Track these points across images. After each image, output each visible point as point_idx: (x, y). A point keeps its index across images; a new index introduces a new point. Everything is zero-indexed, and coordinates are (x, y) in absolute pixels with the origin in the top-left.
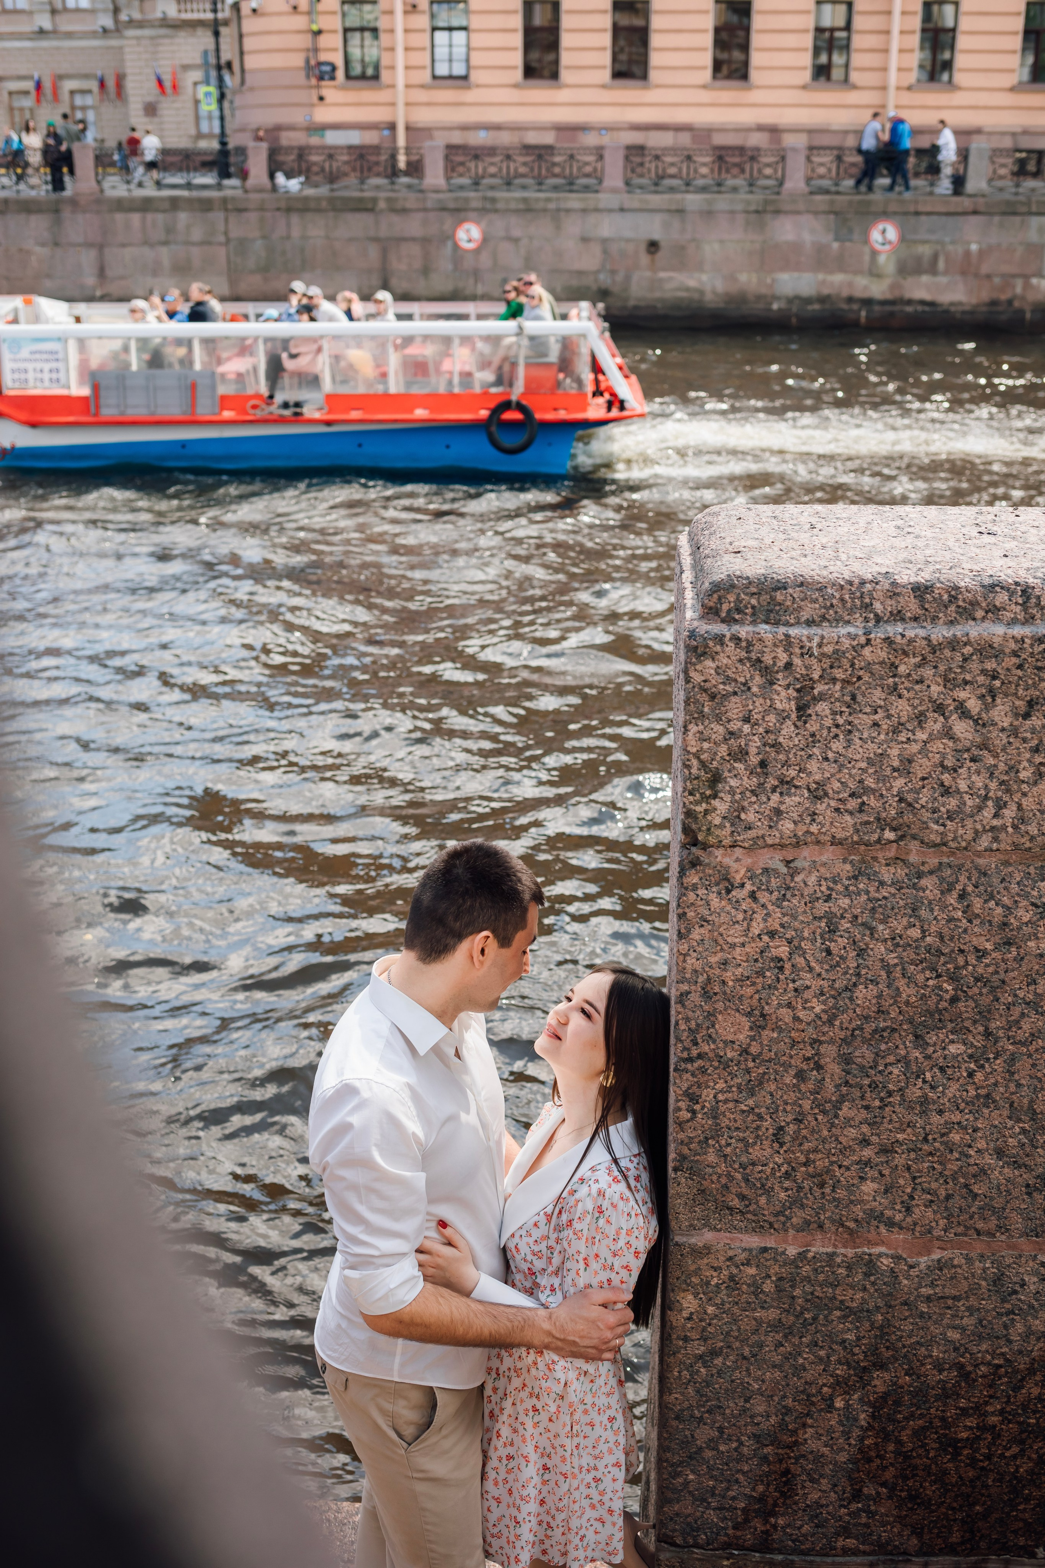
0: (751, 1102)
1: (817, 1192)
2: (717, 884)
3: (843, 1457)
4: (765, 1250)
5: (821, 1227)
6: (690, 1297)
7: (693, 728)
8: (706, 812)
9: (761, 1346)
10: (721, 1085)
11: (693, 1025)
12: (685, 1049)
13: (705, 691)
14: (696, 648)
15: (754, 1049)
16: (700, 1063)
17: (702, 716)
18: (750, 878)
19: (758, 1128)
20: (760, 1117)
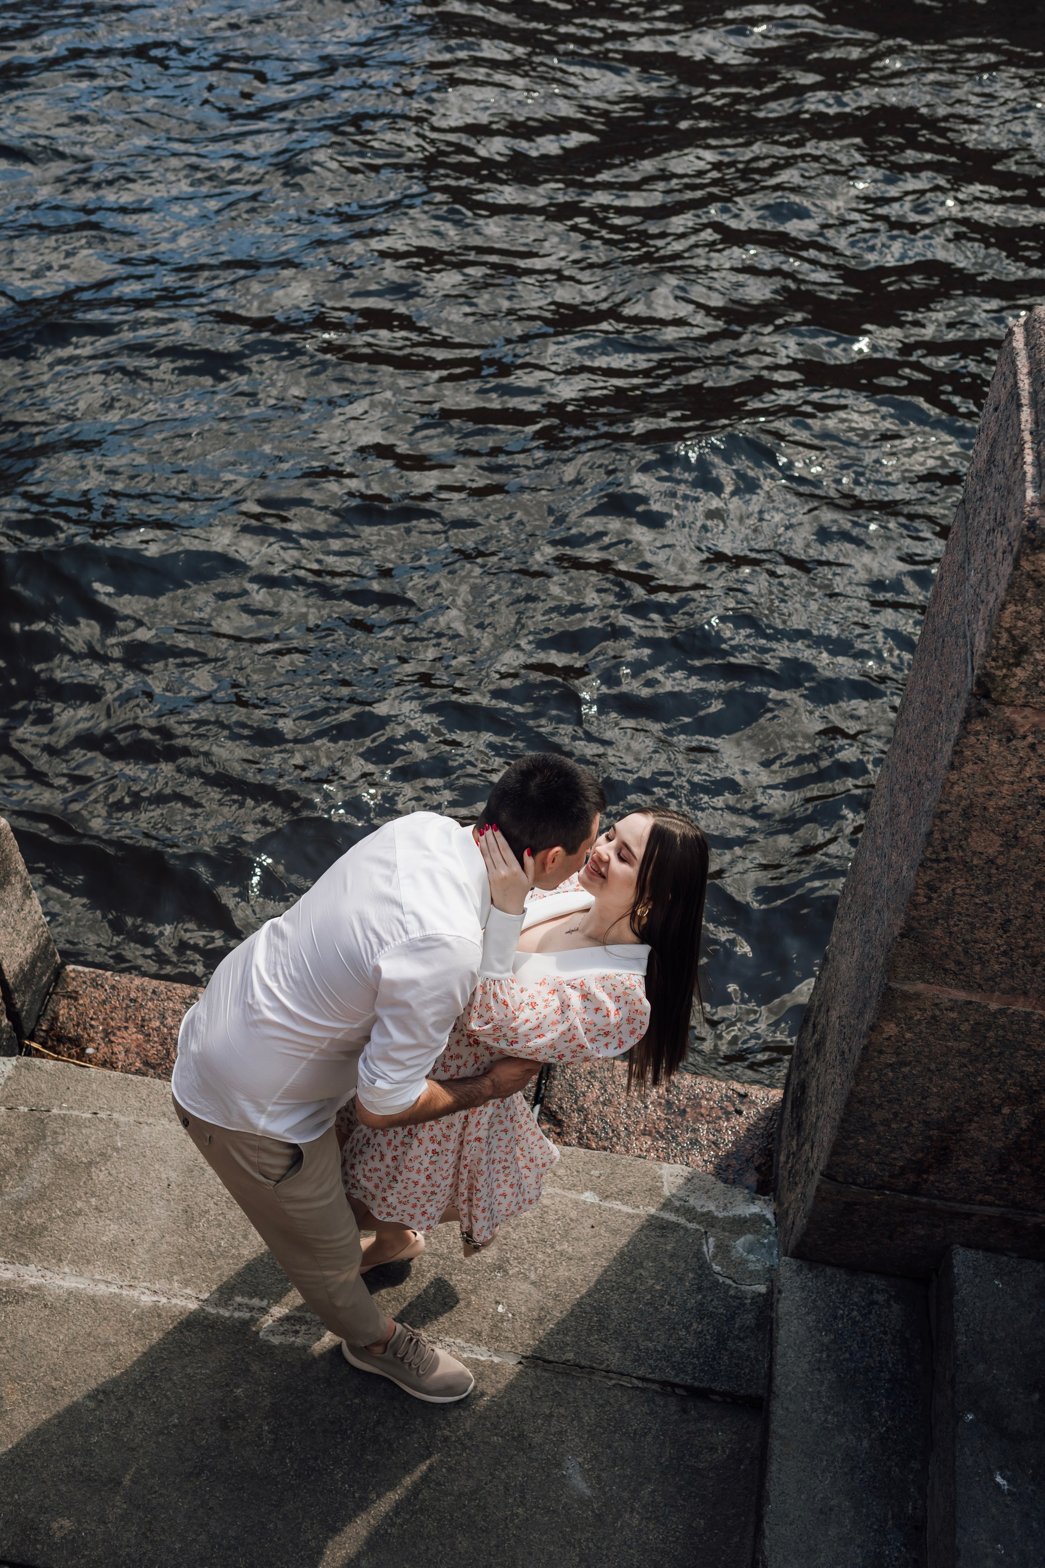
0: (986, 898)
1: (1029, 969)
2: (999, 733)
3: (999, 1145)
4: (970, 1003)
5: (1025, 993)
6: (892, 1025)
7: (1011, 608)
8: (1005, 676)
9: (947, 1064)
10: (961, 882)
11: (947, 835)
12: (934, 852)
13: (1033, 579)
14: (1032, 541)
15: (1000, 861)
16: (946, 864)
17: (1023, 599)
18: (1034, 733)
19: (987, 917)
20: (992, 910)
